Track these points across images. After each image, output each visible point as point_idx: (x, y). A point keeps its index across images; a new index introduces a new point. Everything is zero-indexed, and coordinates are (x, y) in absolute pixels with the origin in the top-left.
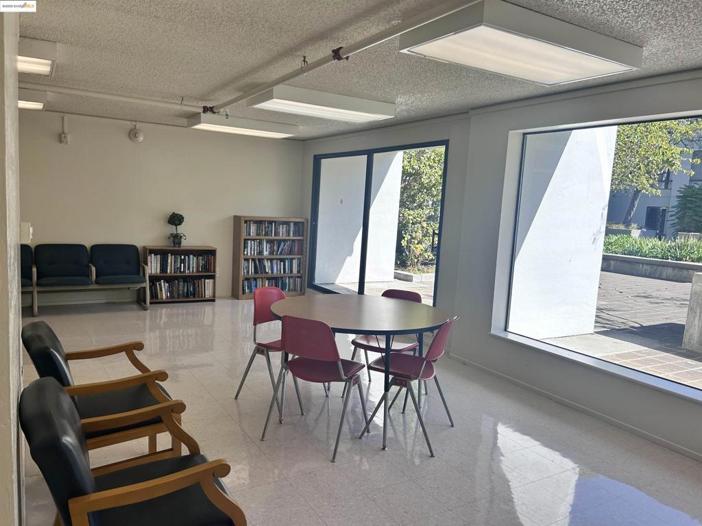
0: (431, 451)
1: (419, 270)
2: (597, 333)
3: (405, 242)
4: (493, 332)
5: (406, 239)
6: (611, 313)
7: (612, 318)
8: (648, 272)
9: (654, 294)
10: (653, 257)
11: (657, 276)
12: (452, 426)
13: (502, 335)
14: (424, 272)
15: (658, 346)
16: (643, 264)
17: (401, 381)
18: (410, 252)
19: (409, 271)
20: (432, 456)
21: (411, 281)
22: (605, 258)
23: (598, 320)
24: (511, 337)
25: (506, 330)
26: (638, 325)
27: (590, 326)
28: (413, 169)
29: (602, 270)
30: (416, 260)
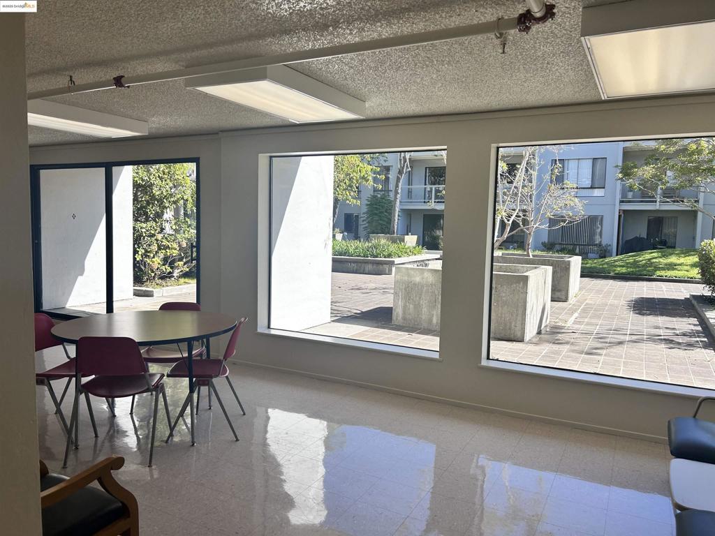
0: (236, 437)
1: (157, 284)
2: (333, 321)
3: (140, 256)
4: (259, 330)
5: (140, 253)
6: (337, 304)
7: (341, 309)
8: (355, 268)
9: (363, 286)
10: (358, 256)
11: (362, 271)
12: (244, 414)
13: (266, 331)
14: (163, 286)
15: (376, 325)
16: (350, 262)
17: (204, 381)
18: (145, 267)
19: (147, 286)
20: (237, 440)
21: (152, 296)
22: (334, 261)
23: (333, 312)
24: (273, 332)
25: (269, 327)
26: (359, 312)
27: (327, 317)
28: (143, 180)
29: (332, 271)
30: (153, 275)
